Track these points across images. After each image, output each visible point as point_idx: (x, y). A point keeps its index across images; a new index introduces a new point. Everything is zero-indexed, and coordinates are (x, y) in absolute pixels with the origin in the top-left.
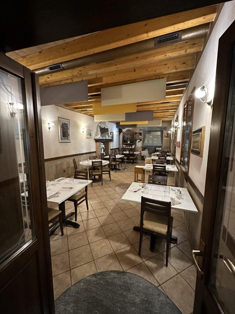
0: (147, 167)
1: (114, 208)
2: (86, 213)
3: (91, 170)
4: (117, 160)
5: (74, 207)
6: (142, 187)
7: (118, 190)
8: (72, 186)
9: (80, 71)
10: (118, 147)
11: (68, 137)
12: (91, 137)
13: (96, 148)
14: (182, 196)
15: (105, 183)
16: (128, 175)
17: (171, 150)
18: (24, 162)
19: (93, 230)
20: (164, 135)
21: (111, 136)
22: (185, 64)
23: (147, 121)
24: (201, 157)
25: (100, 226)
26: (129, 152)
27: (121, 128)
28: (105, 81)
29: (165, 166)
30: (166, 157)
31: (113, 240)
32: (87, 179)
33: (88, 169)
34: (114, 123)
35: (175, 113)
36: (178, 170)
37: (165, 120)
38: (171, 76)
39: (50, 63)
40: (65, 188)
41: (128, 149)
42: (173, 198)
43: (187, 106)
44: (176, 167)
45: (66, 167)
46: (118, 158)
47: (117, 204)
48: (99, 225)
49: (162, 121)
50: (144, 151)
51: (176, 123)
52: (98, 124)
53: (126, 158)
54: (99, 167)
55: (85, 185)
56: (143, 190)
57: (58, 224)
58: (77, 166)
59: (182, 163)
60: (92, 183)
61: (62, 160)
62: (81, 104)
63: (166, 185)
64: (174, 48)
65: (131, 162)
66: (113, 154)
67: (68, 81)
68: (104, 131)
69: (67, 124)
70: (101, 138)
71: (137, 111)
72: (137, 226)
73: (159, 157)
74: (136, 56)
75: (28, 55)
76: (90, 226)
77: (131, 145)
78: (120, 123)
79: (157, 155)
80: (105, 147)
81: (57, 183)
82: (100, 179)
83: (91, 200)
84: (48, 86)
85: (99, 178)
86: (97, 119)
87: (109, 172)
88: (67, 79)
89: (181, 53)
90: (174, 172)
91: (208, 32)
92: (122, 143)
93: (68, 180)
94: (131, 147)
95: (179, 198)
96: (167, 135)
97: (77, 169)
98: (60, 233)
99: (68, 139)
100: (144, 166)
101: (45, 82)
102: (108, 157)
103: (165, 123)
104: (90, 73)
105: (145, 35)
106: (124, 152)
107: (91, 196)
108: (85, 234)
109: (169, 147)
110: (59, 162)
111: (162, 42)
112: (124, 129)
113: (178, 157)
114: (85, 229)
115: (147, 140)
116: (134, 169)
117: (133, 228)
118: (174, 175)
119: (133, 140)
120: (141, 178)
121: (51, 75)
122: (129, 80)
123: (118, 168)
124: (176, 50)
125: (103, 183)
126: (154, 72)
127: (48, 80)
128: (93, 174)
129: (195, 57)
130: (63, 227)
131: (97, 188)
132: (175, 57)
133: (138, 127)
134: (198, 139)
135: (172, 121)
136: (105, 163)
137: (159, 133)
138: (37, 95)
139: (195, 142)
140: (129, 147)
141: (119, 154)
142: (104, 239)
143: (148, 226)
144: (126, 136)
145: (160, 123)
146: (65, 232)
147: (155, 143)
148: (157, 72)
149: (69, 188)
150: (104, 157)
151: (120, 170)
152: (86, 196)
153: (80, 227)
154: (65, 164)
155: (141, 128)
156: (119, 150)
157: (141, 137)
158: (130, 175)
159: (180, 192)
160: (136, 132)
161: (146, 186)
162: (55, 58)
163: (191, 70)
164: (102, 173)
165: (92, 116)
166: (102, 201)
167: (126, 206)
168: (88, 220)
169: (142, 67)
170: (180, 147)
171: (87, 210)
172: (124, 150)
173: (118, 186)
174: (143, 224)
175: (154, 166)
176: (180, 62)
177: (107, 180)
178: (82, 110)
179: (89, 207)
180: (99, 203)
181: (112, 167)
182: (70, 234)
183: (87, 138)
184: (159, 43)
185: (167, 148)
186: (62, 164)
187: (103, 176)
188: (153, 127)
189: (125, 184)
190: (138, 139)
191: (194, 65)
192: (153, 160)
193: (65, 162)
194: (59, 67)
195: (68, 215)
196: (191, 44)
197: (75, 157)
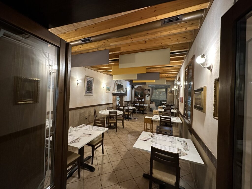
0: (155, 118)
1: (126, 154)
2: (102, 157)
3: (108, 118)
4: (129, 110)
5: (92, 151)
6: (151, 137)
7: (130, 137)
8: (91, 133)
9: (104, 43)
10: (130, 100)
11: (91, 91)
12: (110, 91)
13: (113, 100)
14: (188, 147)
15: (119, 130)
16: (138, 123)
17: (175, 104)
18: (52, 110)
19: (106, 175)
20: (168, 91)
21: (125, 91)
22: (185, 38)
23: (155, 80)
24: (204, 112)
25: (113, 171)
26: (140, 105)
27: (133, 85)
28: (123, 50)
29: (171, 118)
30: (171, 110)
31: (124, 187)
32: (104, 127)
33: (105, 117)
34: (128, 81)
35: (177, 75)
36: (181, 122)
37: (169, 79)
38: (174, 47)
39: (82, 37)
40: (85, 134)
41: (139, 102)
42: (180, 149)
43: (188, 69)
44: (180, 119)
45: (88, 115)
46: (131, 109)
47: (128, 151)
48: (111, 170)
49: (167, 80)
50: (151, 104)
51: (179, 82)
52: (115, 82)
53: (137, 109)
54: (115, 117)
55: (102, 132)
56: (152, 139)
57: (77, 167)
58: (97, 114)
59: (185, 117)
60: (108, 130)
61: (85, 109)
62: (103, 67)
63: (172, 136)
64: (176, 26)
65: (141, 113)
66: (127, 106)
67: (94, 50)
68: (120, 87)
69: (92, 81)
70: (117, 92)
71: (147, 73)
72: (147, 173)
73: (165, 109)
74: (146, 32)
75: (67, 32)
76: (104, 170)
77: (141, 99)
78: (133, 81)
79: (163, 108)
80: (120, 100)
81: (79, 130)
82: (115, 127)
83: (106, 145)
84: (79, 53)
85: (114, 125)
86: (115, 78)
87: (123, 120)
88: (93, 49)
89: (182, 30)
90: (178, 123)
91: (203, 16)
92: (134, 97)
93: (88, 127)
94: (141, 100)
95: (185, 149)
96: (171, 91)
97: (96, 117)
98: (78, 176)
99: (91, 92)
100: (152, 117)
101: (78, 51)
102: (122, 108)
103: (169, 82)
104: (111, 44)
105: (154, 18)
106: (136, 104)
107: (107, 141)
108: (99, 178)
109: (173, 101)
110: (82, 111)
111: (167, 22)
112: (136, 86)
113: (181, 110)
114: (100, 172)
115: (154, 95)
116: (144, 119)
117: (142, 175)
118: (178, 125)
119: (143, 95)
120: (150, 127)
121: (83, 46)
122: (141, 50)
123: (130, 118)
124: (178, 28)
125: (117, 130)
126: (161, 44)
127: (80, 49)
128: (109, 122)
129: (193, 33)
130: (81, 169)
131: (112, 134)
132: (178, 33)
133: (147, 85)
134: (200, 97)
135: (174, 80)
136: (119, 113)
137: (164, 90)
138: (69, 60)
139: (197, 99)
140: (139, 100)
141: (132, 106)
142: (116, 185)
143: (157, 175)
144: (137, 91)
145: (165, 82)
146: (82, 175)
147: (161, 98)
148: (163, 44)
149: (88, 134)
150: (119, 108)
151: (132, 119)
152: (102, 141)
153: (95, 171)
154: (87, 113)
155: (149, 86)
156: (131, 102)
157: (149, 93)
158: (140, 124)
159: (186, 143)
160: (145, 88)
161: (155, 136)
162: (86, 34)
163: (190, 42)
164: (116, 121)
165: (111, 75)
166: (116, 147)
167: (136, 153)
168: (102, 164)
169: (151, 40)
170: (182, 102)
171: (102, 155)
172: (136, 102)
173: (129, 133)
174: (153, 173)
175: (161, 117)
176: (181, 37)
177: (121, 128)
178: (104, 71)
179: (104, 151)
180: (113, 148)
181: (125, 116)
182: (86, 178)
183: (106, 92)
184: (165, 23)
185: (171, 102)
186: (85, 112)
187: (118, 124)
188: (159, 85)
189: (136, 132)
190: (147, 94)
191: (192, 39)
192: (160, 112)
193: (87, 111)
194: (89, 40)
195: (86, 158)
196: (190, 24)
197: (95, 107)
